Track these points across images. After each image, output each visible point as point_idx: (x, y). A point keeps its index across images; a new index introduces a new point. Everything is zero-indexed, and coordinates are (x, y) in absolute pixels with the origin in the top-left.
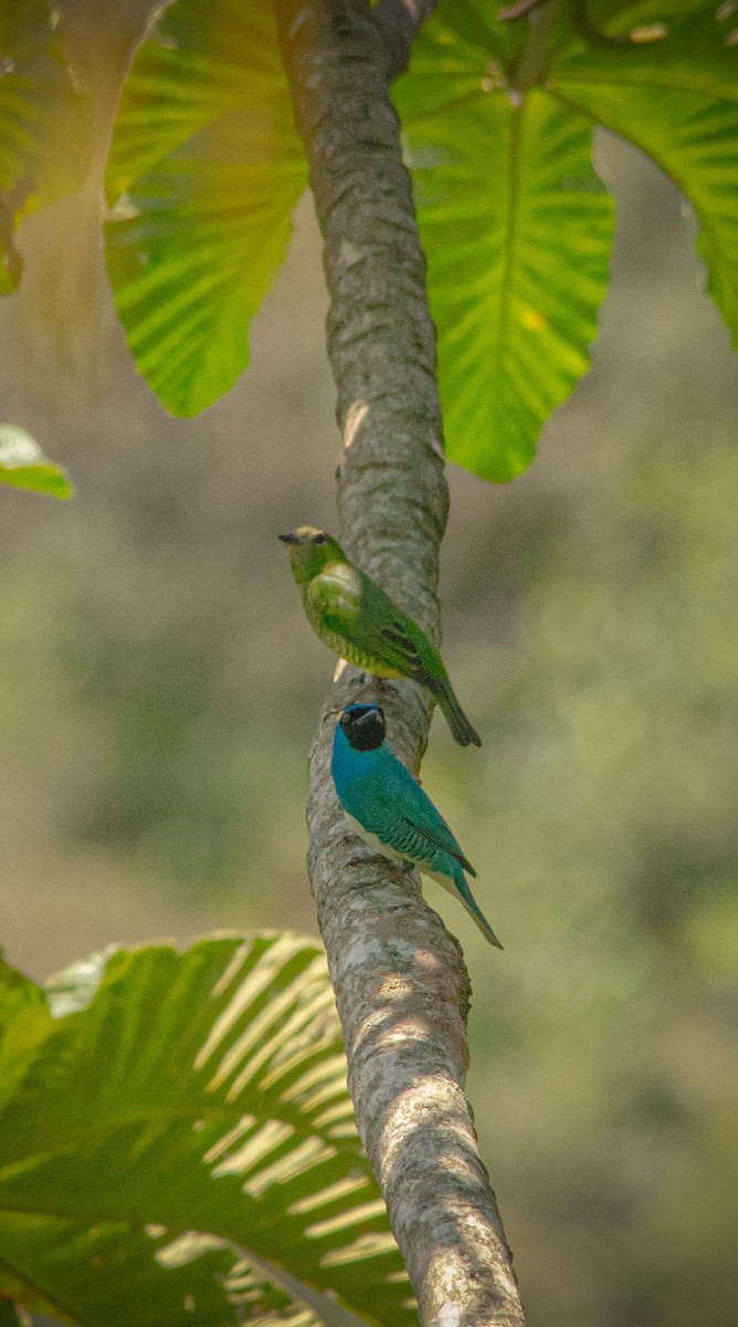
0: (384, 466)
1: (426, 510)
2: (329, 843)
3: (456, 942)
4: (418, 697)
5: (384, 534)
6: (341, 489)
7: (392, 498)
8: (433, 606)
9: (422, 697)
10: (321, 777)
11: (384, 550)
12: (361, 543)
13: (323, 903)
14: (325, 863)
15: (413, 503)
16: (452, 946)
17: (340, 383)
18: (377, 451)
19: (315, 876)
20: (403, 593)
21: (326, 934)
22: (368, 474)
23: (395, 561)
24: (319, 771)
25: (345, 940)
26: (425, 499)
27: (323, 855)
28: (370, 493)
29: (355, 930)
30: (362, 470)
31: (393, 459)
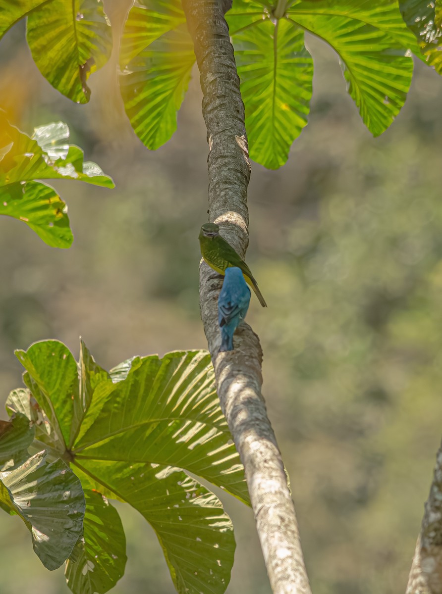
0: (225, 157)
1: (241, 173)
2: (207, 300)
3: (256, 336)
4: (240, 243)
5: (226, 183)
6: (209, 166)
7: (229, 169)
8: (246, 210)
9: (242, 244)
10: (204, 275)
11: (226, 189)
12: (217, 186)
13: (206, 323)
14: (206, 308)
15: (236, 171)
16: (255, 337)
17: (208, 126)
18: (223, 151)
19: (202, 313)
20: (233, 204)
21: (207, 334)
22: (219, 160)
23: (230, 193)
24: (203, 273)
25: (214, 336)
26: (241, 169)
27: (205, 304)
28: (220, 167)
29: (218, 333)
30: (217, 159)
31: (229, 154)
